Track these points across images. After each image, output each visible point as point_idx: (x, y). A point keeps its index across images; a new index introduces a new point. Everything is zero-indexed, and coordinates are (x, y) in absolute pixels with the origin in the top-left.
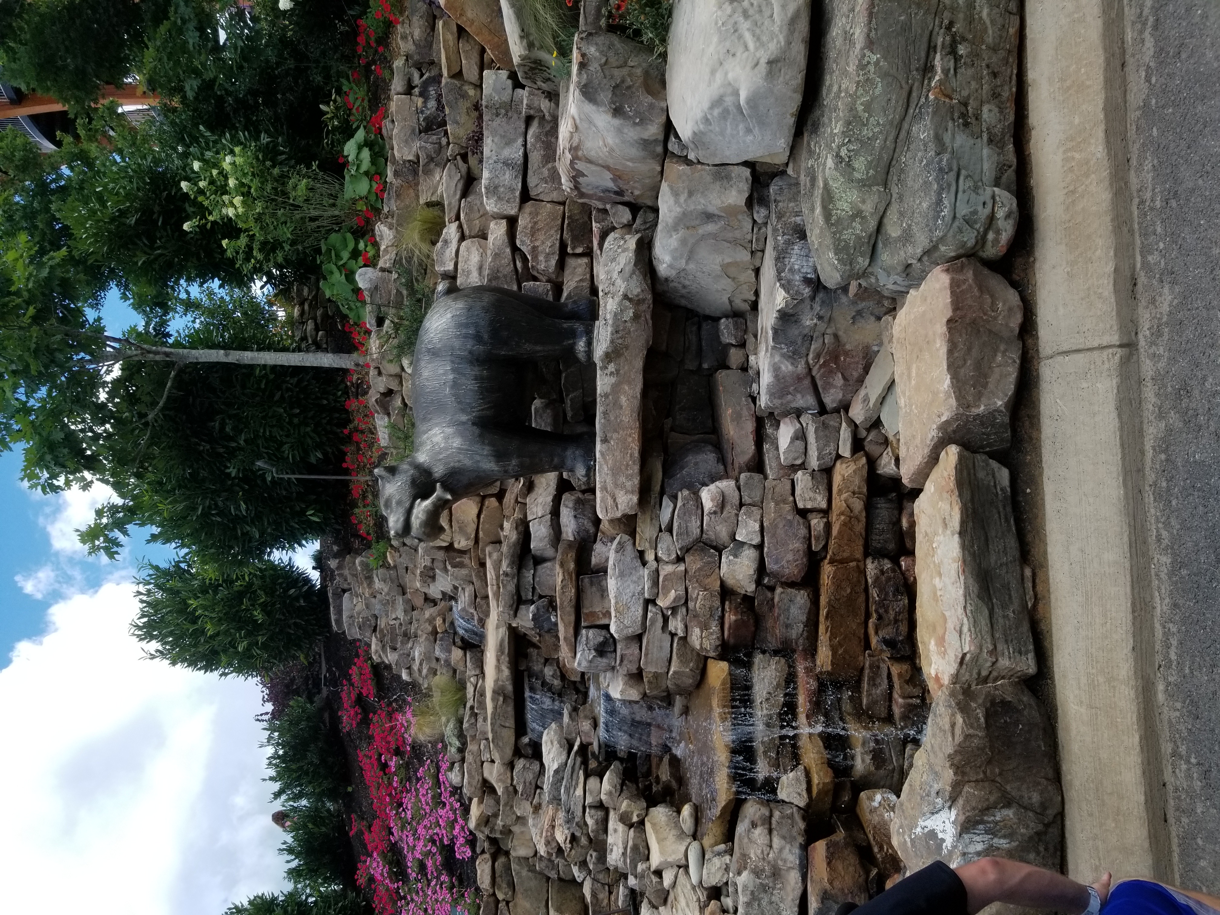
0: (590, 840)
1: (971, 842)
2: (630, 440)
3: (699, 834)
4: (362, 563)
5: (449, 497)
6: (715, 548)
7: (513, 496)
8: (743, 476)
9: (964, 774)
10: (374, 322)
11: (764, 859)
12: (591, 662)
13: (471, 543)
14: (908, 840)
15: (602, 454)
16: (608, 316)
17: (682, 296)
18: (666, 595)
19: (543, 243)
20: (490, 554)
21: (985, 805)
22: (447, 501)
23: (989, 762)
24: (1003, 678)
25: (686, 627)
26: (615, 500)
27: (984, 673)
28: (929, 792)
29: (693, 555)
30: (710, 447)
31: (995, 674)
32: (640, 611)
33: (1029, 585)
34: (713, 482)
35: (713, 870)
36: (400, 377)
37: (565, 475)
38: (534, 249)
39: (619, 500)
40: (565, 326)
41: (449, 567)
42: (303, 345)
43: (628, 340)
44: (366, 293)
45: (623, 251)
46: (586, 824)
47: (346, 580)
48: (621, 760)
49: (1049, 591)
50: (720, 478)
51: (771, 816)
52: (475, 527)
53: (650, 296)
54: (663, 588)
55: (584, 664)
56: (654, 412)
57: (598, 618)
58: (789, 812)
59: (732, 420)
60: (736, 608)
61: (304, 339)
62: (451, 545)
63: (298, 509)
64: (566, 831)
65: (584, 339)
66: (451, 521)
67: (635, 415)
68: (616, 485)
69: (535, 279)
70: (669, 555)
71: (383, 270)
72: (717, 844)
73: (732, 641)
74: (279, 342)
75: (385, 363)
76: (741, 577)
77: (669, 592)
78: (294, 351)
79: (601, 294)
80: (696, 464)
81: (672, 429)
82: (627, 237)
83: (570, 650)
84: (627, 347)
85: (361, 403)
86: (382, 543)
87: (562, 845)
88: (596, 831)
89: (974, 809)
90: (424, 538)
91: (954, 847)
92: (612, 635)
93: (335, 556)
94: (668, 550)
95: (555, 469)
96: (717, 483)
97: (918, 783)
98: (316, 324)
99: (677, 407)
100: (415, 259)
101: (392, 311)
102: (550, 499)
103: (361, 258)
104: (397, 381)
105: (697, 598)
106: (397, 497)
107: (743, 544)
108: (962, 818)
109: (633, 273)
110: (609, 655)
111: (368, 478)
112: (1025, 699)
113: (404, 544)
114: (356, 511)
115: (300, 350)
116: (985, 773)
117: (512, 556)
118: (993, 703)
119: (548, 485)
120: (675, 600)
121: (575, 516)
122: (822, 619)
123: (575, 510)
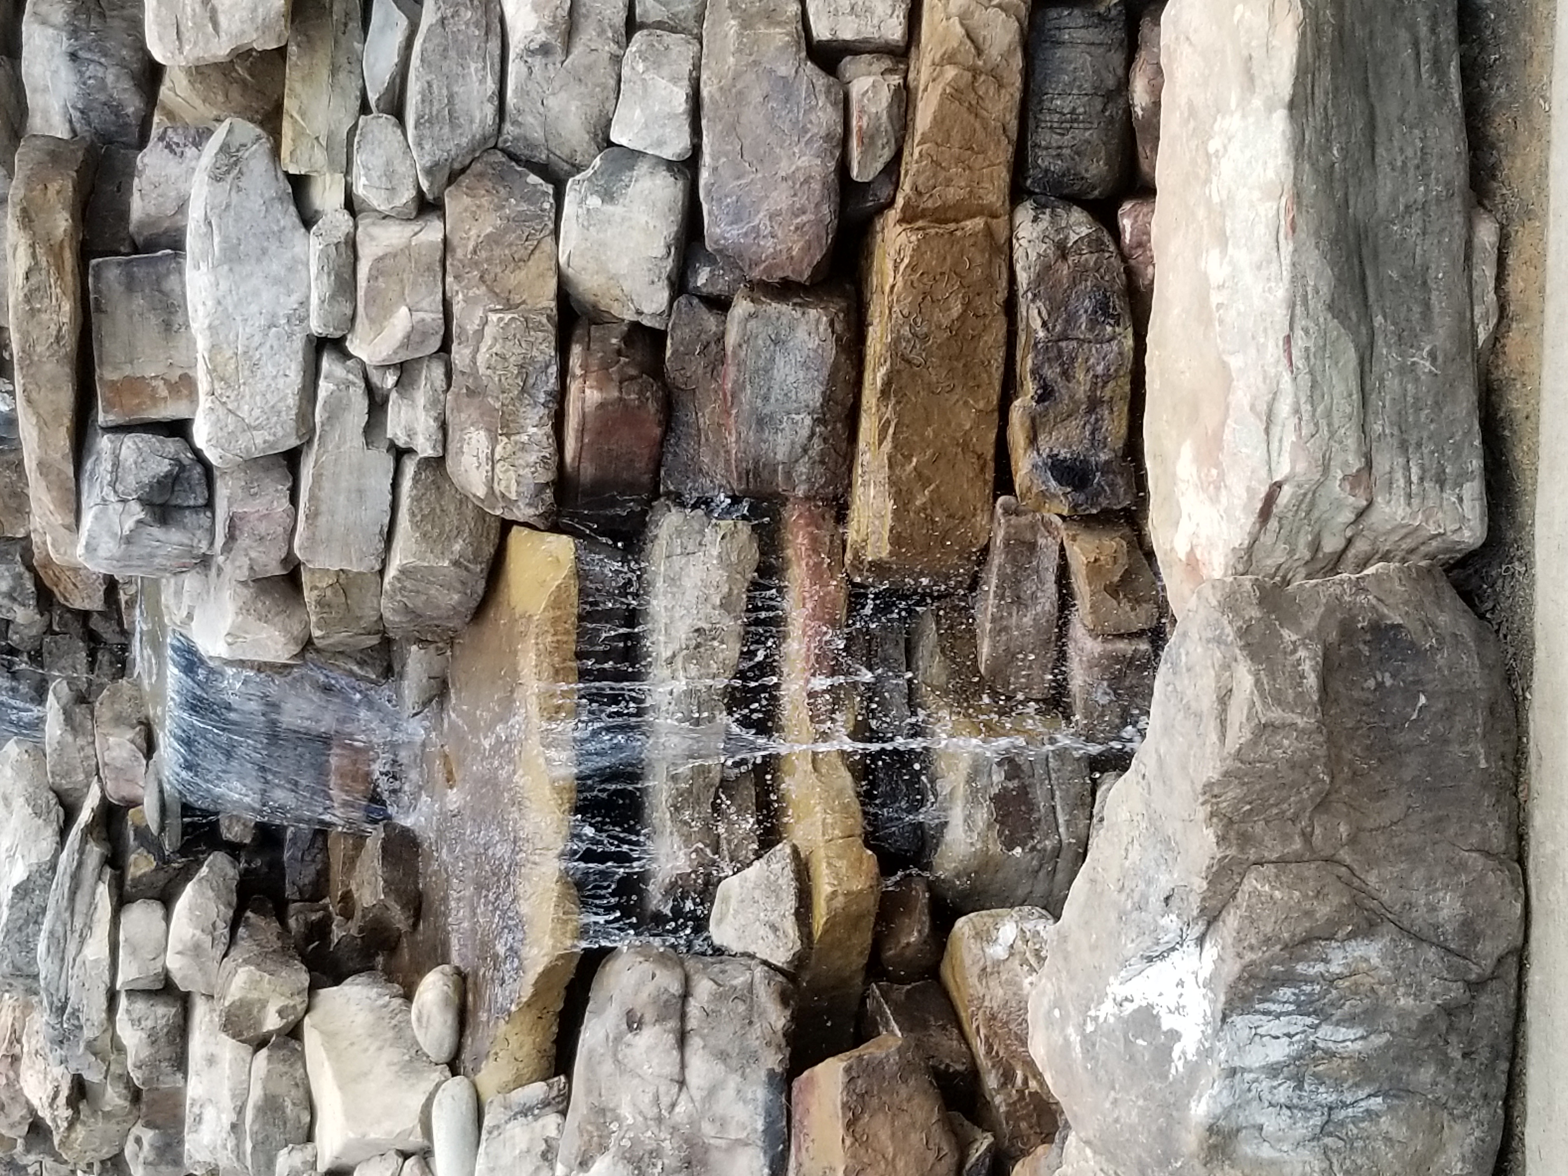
0: (136, 1096)
1: (1256, 1035)
3: (466, 1055)
6: (545, 171)
9: (1245, 840)
11: (659, 1120)
12: (128, 540)
14: (1075, 1038)
18: (378, 322)
21: (1300, 931)
23: (1322, 805)
24: (1386, 557)
25: (443, 427)
27: (1331, 544)
28: (1144, 897)
29: (471, 192)
31: (1361, 546)
32: (294, 377)
33: (1486, 272)
35: (507, 1157)
39: (224, 1)
46: (119, 1048)
48: (233, 849)
49: (1542, 290)
51: (686, 995)
54: (371, 300)
55: (108, 547)
57: (155, 399)
58: (740, 981)
60: (605, 367)
64: (58, 1071)
70: (392, 190)
72: (519, 1082)
73: (588, 472)
76: (621, 265)
77: (388, 312)
83: (61, 504)
87: (45, 1114)
88: (151, 1065)
89: (1267, 941)
91: (1206, 1053)
92: (199, 457)
94: (389, 174)
97: (1115, 873)
105: (480, 334)
107: (632, 156)
108: (1232, 968)
110: (189, 518)
112: (1443, 619)
116: (1307, 837)
118: (1347, 631)
120: (407, 342)
121: (74, 56)
122: (869, 397)
123: (74, 33)
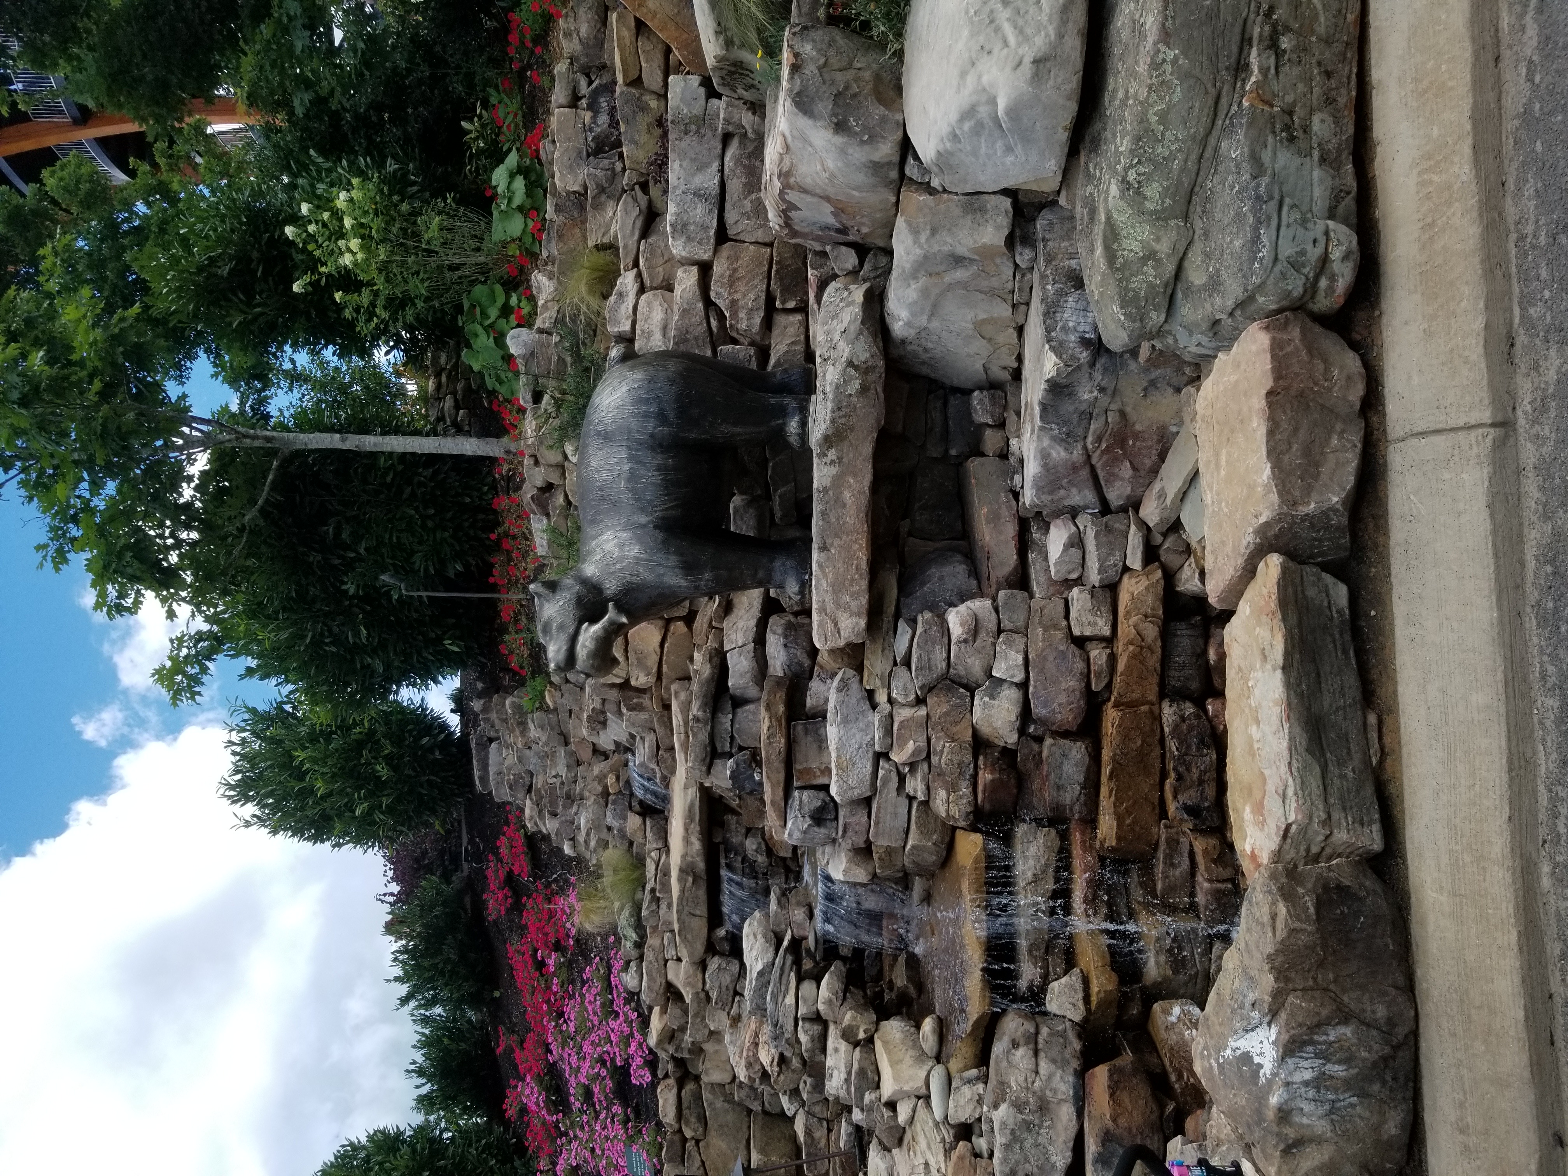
0: (804, 1062)
1: (1297, 1068)
2: (856, 547)
3: (943, 1055)
4: (513, 704)
5: (624, 620)
6: (966, 687)
7: (706, 620)
8: (1002, 594)
9: (1287, 979)
10: (529, 397)
11: (1027, 1088)
12: (805, 832)
13: (652, 680)
14: (1214, 1065)
15: (820, 566)
16: (828, 389)
17: (924, 363)
18: (902, 746)
19: (745, 296)
20: (676, 693)
21: (1315, 1021)
22: (622, 625)
23: (1321, 964)
24: (1340, 856)
25: (928, 788)
26: (836, 625)
27: (1315, 849)
28: (1243, 1003)
29: (937, 695)
30: (959, 557)
31: (1328, 851)
32: (869, 768)
33: (1374, 735)
34: (963, 601)
35: (962, 1102)
36: (563, 467)
37: (772, 593)
38: (733, 303)
39: (842, 625)
40: (772, 401)
41: (624, 711)
42: (440, 427)
43: (854, 420)
44: (519, 362)
45: (847, 306)
46: (798, 1041)
47: (493, 726)
48: (844, 959)
49: (1399, 743)
50: (972, 597)
51: (1037, 1033)
52: (657, 658)
53: (881, 363)
54: (898, 738)
55: (797, 835)
56: (887, 512)
57: (815, 777)
58: (1060, 1028)
59: (988, 522)
60: (993, 765)
61: (440, 419)
62: (627, 681)
63: (433, 635)
64: (773, 1051)
65: (797, 418)
66: (626, 651)
67: (862, 515)
68: (838, 605)
69: (735, 341)
70: (907, 695)
71: (541, 331)
72: (966, 1068)
73: (987, 807)
74: (409, 423)
75: (543, 450)
76: (999, 724)
77: (906, 743)
78: (428, 435)
79: (818, 360)
80: (941, 578)
81: (910, 534)
82: (853, 287)
83: (779, 817)
84: (852, 429)
85: (513, 500)
86: (539, 680)
87: (768, 1068)
88: (811, 1051)
89: (1300, 1025)
90: (592, 672)
91: (1275, 1075)
92: (832, 798)
93: (480, 696)
94: (905, 689)
95: (759, 584)
96: (969, 603)
97: (1228, 991)
98: (456, 401)
99: (917, 505)
100: (582, 317)
101: (552, 383)
102: (753, 623)
103: (513, 317)
104: (558, 473)
105: (942, 751)
106: (559, 620)
107: (1001, 681)
108: (1285, 1037)
109: (860, 333)
110: (828, 824)
111: (521, 596)
112: (1368, 883)
113: (567, 681)
114: (507, 637)
115: (436, 434)
116: (1315, 979)
117: (705, 696)
118: (1326, 888)
119: (751, 605)
120: (913, 754)
121: (786, 646)
122: (1104, 779)
123: (786, 637)
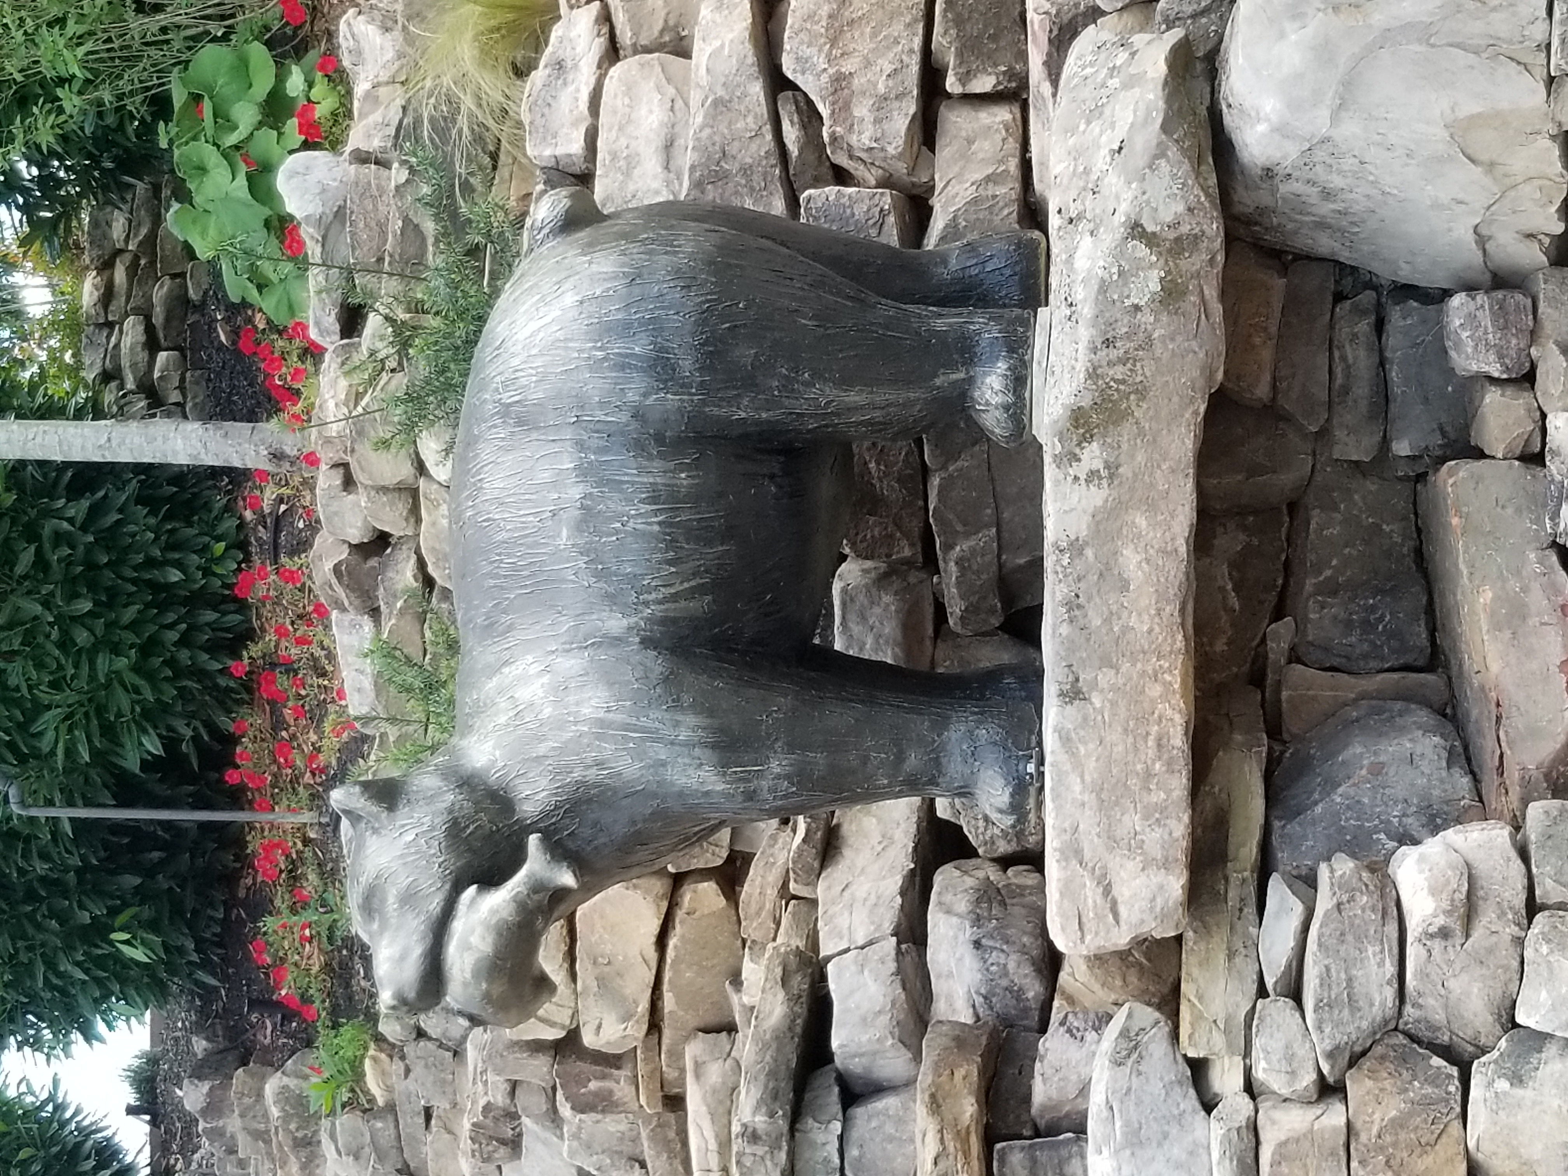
2: (1155, 691)
4: (283, 1093)
5: (567, 879)
6: (1448, 1053)
7: (774, 877)
8: (1536, 811)
10: (331, 321)
13: (637, 1030)
15: (1065, 739)
16: (1080, 294)
17: (1322, 225)
19: (868, 64)
20: (698, 1066)
22: (559, 895)
26: (1107, 890)
29: (1373, 1074)
30: (1423, 716)
34: (1435, 830)
36: (414, 493)
37: (943, 809)
38: (840, 81)
39: (1122, 892)
40: (940, 324)
41: (565, 1110)
42: (109, 397)
43: (1146, 369)
44: (308, 234)
45: (1127, 86)
47: (232, 1151)
50: (1460, 819)
52: (650, 978)
53: (1214, 228)
56: (1235, 602)
59: (1497, 627)
61: (109, 376)
62: (573, 1037)
63: (85, 918)
65: (1002, 366)
66: (571, 956)
67: (1172, 609)
68: (1112, 841)
69: (841, 177)
70: (1293, 1074)
71: (362, 158)
74: (33, 386)
75: (365, 449)
78: (79, 415)
79: (1054, 221)
80: (1377, 770)
81: (1295, 657)
82: (1139, 39)
84: (1142, 392)
85: (290, 577)
86: (347, 1031)
90: (487, 1013)
93: (199, 1072)
94: (1290, 1058)
95: (911, 786)
96: (1452, 835)
98: (150, 329)
99: (1310, 584)
100: (463, 122)
101: (388, 286)
102: (895, 882)
103: (292, 124)
104: (402, 507)
106: (403, 881)
107: (1540, 1039)
109: (1160, 153)
111: (307, 817)
113: (421, 1034)
114: (269, 923)
115: (98, 413)
117: (772, 1074)
119: (887, 839)
121: (977, 944)
123: (977, 921)
